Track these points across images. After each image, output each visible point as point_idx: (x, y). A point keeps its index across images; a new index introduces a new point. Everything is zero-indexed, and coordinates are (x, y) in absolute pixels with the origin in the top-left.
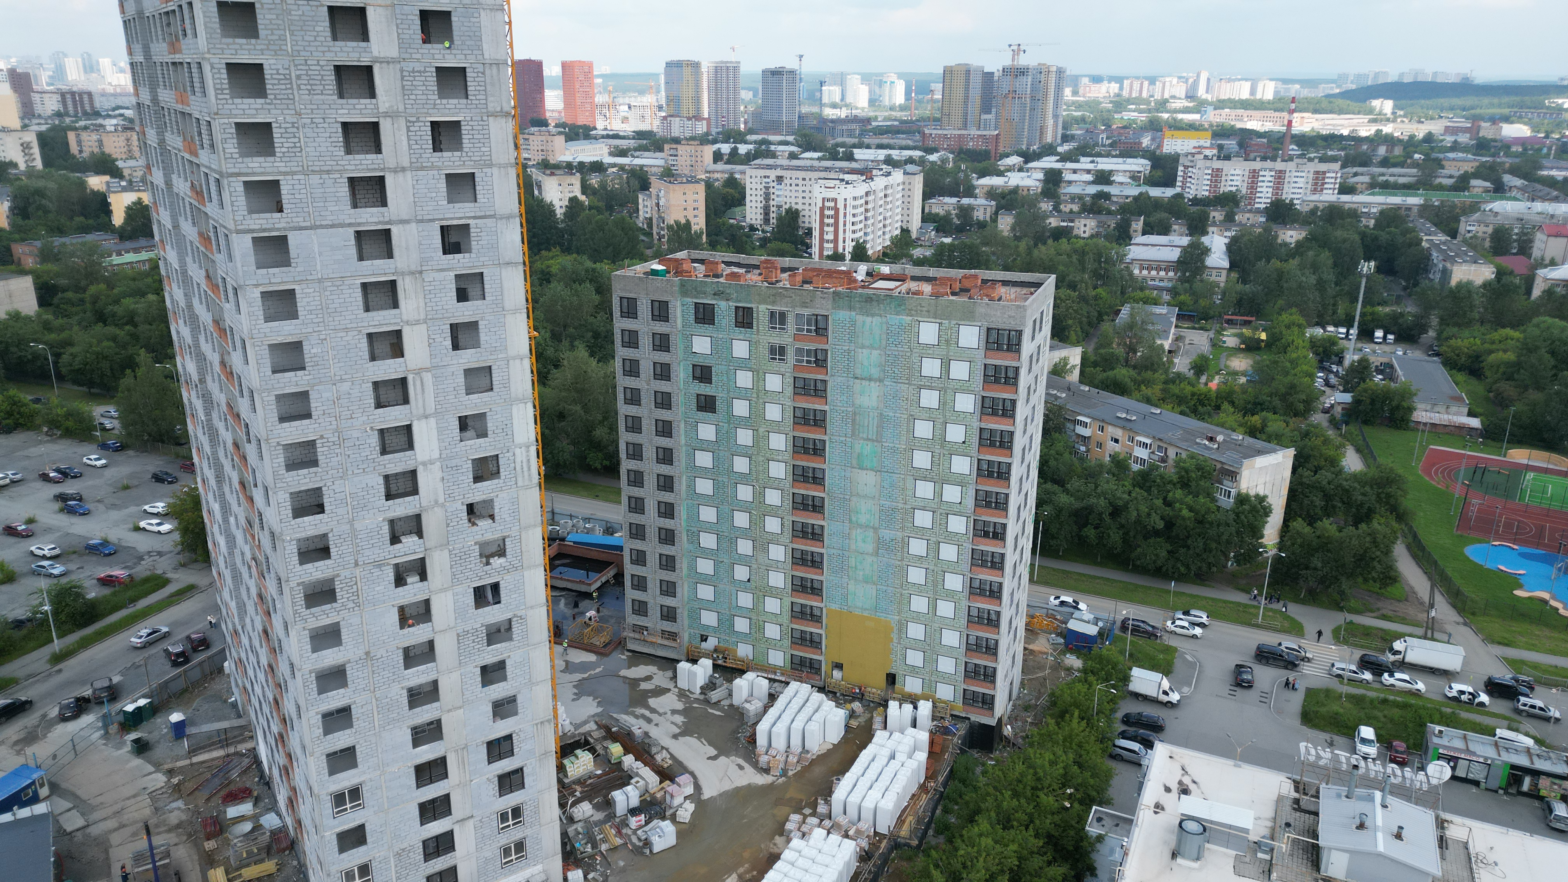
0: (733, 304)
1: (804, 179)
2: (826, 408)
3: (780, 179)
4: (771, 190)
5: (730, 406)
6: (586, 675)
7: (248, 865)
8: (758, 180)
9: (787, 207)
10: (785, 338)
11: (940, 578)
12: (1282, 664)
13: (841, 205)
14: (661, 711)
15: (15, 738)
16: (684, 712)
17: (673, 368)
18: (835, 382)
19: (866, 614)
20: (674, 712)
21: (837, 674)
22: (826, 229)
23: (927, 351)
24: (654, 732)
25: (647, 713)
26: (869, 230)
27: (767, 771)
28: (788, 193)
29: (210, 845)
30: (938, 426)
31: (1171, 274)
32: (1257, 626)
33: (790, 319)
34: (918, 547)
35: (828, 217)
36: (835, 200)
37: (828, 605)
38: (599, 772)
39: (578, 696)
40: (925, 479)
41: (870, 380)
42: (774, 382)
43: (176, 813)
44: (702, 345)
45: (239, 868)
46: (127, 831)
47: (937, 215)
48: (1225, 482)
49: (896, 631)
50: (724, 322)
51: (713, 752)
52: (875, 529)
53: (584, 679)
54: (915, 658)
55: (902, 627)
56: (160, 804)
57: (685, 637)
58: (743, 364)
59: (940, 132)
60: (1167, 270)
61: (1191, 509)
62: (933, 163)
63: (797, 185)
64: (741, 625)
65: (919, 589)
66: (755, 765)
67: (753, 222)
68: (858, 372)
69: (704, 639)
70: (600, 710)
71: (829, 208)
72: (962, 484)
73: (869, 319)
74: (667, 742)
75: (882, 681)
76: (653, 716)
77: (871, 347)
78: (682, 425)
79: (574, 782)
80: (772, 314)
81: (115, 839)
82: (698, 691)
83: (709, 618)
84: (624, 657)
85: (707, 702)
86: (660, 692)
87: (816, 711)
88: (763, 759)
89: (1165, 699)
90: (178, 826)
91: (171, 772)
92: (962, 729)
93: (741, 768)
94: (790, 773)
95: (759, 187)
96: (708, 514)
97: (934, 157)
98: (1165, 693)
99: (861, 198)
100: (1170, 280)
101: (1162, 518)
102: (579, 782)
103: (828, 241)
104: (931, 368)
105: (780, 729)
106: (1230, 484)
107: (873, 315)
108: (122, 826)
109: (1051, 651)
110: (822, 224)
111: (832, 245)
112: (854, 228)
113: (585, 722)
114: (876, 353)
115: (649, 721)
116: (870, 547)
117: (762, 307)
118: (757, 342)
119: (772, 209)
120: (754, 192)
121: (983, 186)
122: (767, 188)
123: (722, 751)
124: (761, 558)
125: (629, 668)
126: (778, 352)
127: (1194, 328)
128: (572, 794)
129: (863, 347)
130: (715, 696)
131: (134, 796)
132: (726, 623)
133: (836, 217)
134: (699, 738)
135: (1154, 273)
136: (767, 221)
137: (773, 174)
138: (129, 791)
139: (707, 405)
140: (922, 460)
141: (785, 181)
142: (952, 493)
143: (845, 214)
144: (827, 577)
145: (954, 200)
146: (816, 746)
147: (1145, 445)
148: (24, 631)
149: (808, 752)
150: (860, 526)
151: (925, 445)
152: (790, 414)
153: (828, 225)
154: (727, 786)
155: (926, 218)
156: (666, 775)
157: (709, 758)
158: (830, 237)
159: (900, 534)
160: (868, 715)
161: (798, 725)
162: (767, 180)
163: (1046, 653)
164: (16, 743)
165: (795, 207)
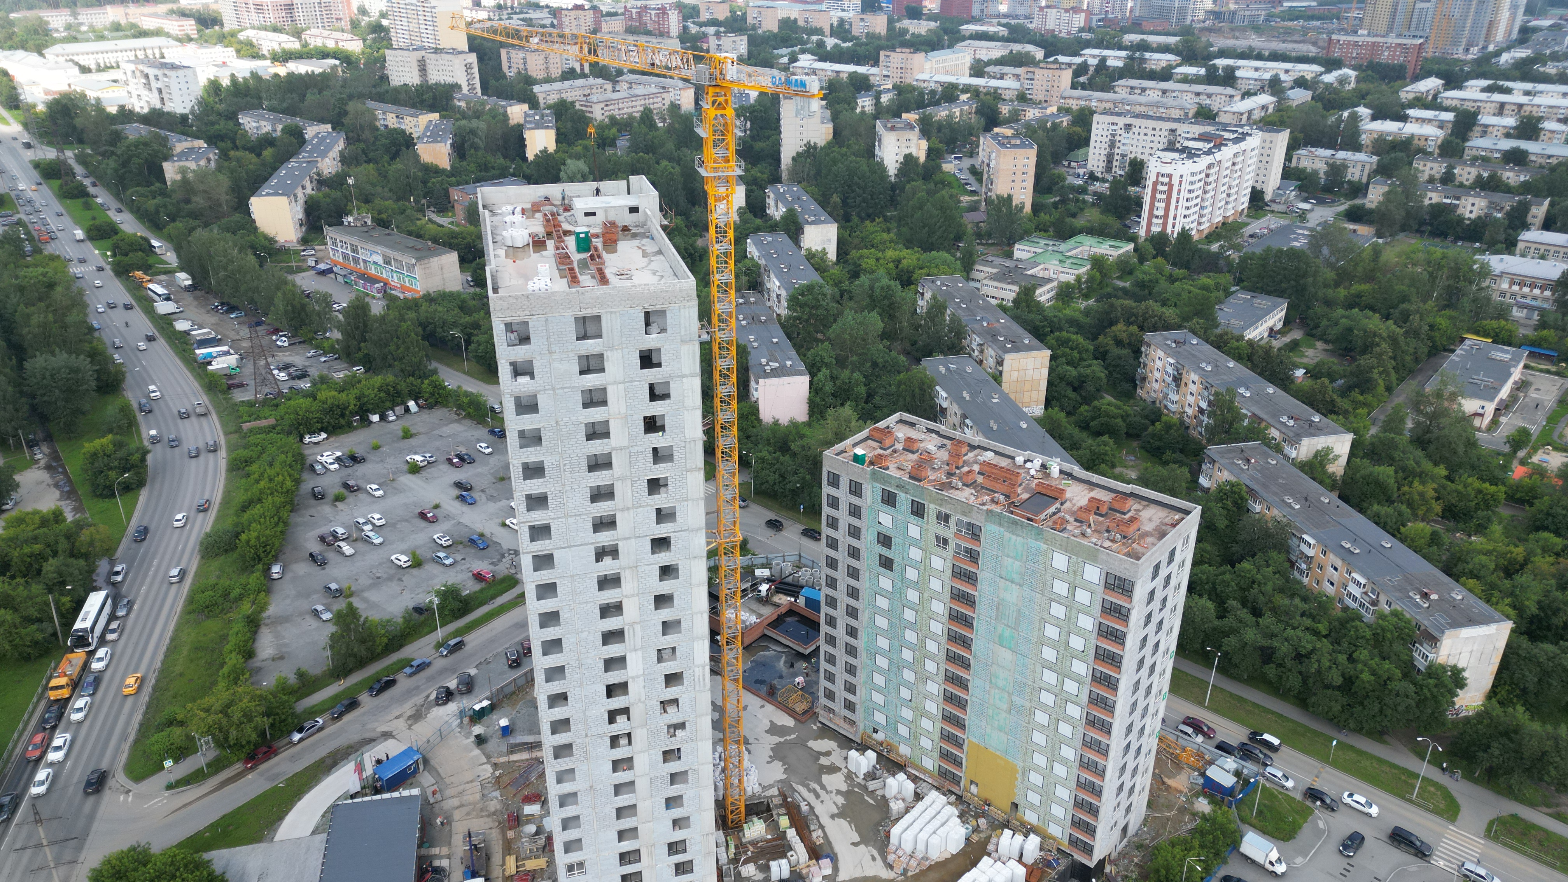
0: (910, 498)
1: (1154, 129)
2: (976, 594)
3: (1128, 127)
4: (1118, 138)
5: (903, 570)
6: (782, 740)
7: (530, 858)
8: (1105, 126)
9: (1132, 156)
10: (949, 532)
11: (1057, 746)
12: (1413, 851)
13: (1175, 181)
14: (829, 789)
15: (409, 713)
16: (846, 795)
17: (863, 531)
18: (984, 576)
19: (998, 753)
20: (839, 792)
21: (974, 789)
22: (1157, 204)
23: (1057, 574)
24: (819, 809)
25: (818, 788)
26: (1207, 204)
27: (890, 867)
28: (1134, 142)
29: (510, 834)
30: (1063, 633)
31: (1548, 293)
32: (1410, 801)
33: (953, 520)
34: (1041, 718)
35: (1161, 192)
36: (1170, 176)
37: (970, 737)
38: (769, 837)
39: (773, 758)
40: (1050, 669)
41: (1012, 582)
42: (937, 563)
43: (494, 802)
44: (886, 519)
45: (524, 859)
46: (465, 810)
47: (1303, 170)
48: (1425, 645)
49: (1020, 772)
50: (903, 508)
51: (857, 839)
52: (1010, 695)
53: (780, 743)
54: (1034, 798)
55: (1025, 773)
56: (486, 792)
57: (861, 726)
58: (915, 543)
59: (1350, 38)
60: (1543, 288)
61: (1374, 673)
62: (1328, 86)
63: (1146, 135)
64: (903, 730)
65: (1041, 750)
66: (884, 859)
67: (1094, 169)
68: (1004, 574)
69: (875, 731)
70: (785, 776)
71: (1162, 184)
72: (1079, 682)
73: (1014, 537)
74: (825, 820)
75: (1007, 807)
76: (822, 793)
77: (1015, 558)
78: (867, 574)
79: (749, 842)
80: (939, 513)
81: (457, 815)
82: (862, 777)
83: (880, 718)
84: (815, 728)
85: (865, 788)
86: (833, 769)
87: (942, 825)
88: (891, 858)
89: (1271, 868)
90: (494, 813)
91: (496, 766)
92: (1064, 864)
93: (874, 859)
94: (910, 874)
95: (1105, 133)
96: (883, 643)
97: (1329, 78)
98: (1271, 863)
99: (1201, 172)
100: (1545, 299)
101: (1343, 675)
102: (754, 843)
103: (1157, 217)
104: (1061, 588)
105: (908, 837)
106: (1429, 648)
107: (1017, 535)
108: (462, 806)
109: (1186, 790)
110: (1153, 198)
111: (1161, 221)
112: (1189, 204)
113: (771, 786)
114: (1017, 563)
115: (817, 796)
116: (1005, 706)
117: (932, 506)
118: (927, 530)
119: (1116, 157)
120: (1099, 139)
121: (1371, 132)
122: (1113, 135)
123: (864, 840)
124: (921, 687)
125: (816, 739)
126: (943, 542)
127: (1548, 372)
128: (745, 852)
129: (1008, 556)
130: (872, 785)
131: (472, 781)
132: (893, 724)
133: (1169, 193)
134: (850, 823)
135: (1526, 290)
136: (1109, 168)
137: (1121, 121)
138: (469, 776)
139: (887, 563)
140: (1049, 654)
141: (1134, 130)
142: (1071, 687)
143: (1179, 191)
144: (970, 717)
145: (1329, 152)
146: (936, 854)
147: (1359, 584)
148: (422, 618)
149: (927, 859)
150: (999, 688)
151: (1053, 644)
152: (948, 589)
153: (1159, 200)
154: (858, 874)
155: (1288, 174)
156: (815, 853)
157: (853, 844)
158: (1161, 212)
159: (1028, 704)
160: (989, 832)
161: (923, 836)
162: (1114, 127)
163: (1181, 792)
164: (409, 718)
165: (1140, 157)
